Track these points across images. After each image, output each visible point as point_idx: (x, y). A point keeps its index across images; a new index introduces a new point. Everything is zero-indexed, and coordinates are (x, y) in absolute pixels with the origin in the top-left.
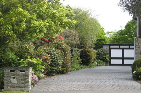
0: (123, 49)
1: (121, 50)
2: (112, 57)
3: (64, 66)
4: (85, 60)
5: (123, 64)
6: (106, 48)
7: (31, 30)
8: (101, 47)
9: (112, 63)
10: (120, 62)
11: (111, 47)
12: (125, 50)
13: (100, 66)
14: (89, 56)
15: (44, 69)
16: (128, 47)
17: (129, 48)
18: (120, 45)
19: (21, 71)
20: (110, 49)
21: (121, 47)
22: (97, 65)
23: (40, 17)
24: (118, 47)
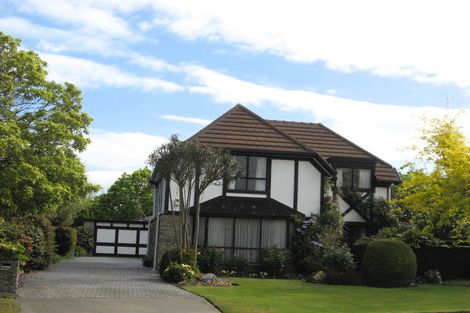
0: (117, 229)
1: (114, 231)
2: (98, 241)
3: (46, 256)
4: (63, 246)
5: (115, 255)
6: (88, 225)
7: (41, 199)
8: (81, 224)
9: (97, 252)
10: (111, 250)
11: (98, 224)
12: (120, 231)
13: (80, 256)
14: (69, 239)
15: (27, 262)
16: (125, 225)
17: (128, 228)
18: (112, 222)
19: (4, 265)
20: (97, 228)
21: (115, 225)
22: (75, 255)
23: (52, 178)
24: (109, 225)
